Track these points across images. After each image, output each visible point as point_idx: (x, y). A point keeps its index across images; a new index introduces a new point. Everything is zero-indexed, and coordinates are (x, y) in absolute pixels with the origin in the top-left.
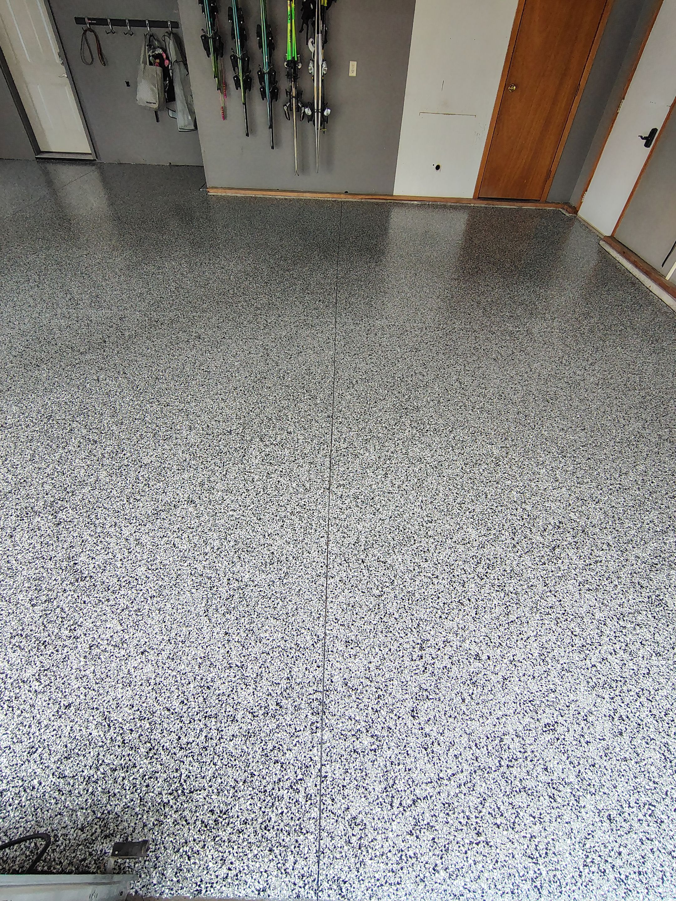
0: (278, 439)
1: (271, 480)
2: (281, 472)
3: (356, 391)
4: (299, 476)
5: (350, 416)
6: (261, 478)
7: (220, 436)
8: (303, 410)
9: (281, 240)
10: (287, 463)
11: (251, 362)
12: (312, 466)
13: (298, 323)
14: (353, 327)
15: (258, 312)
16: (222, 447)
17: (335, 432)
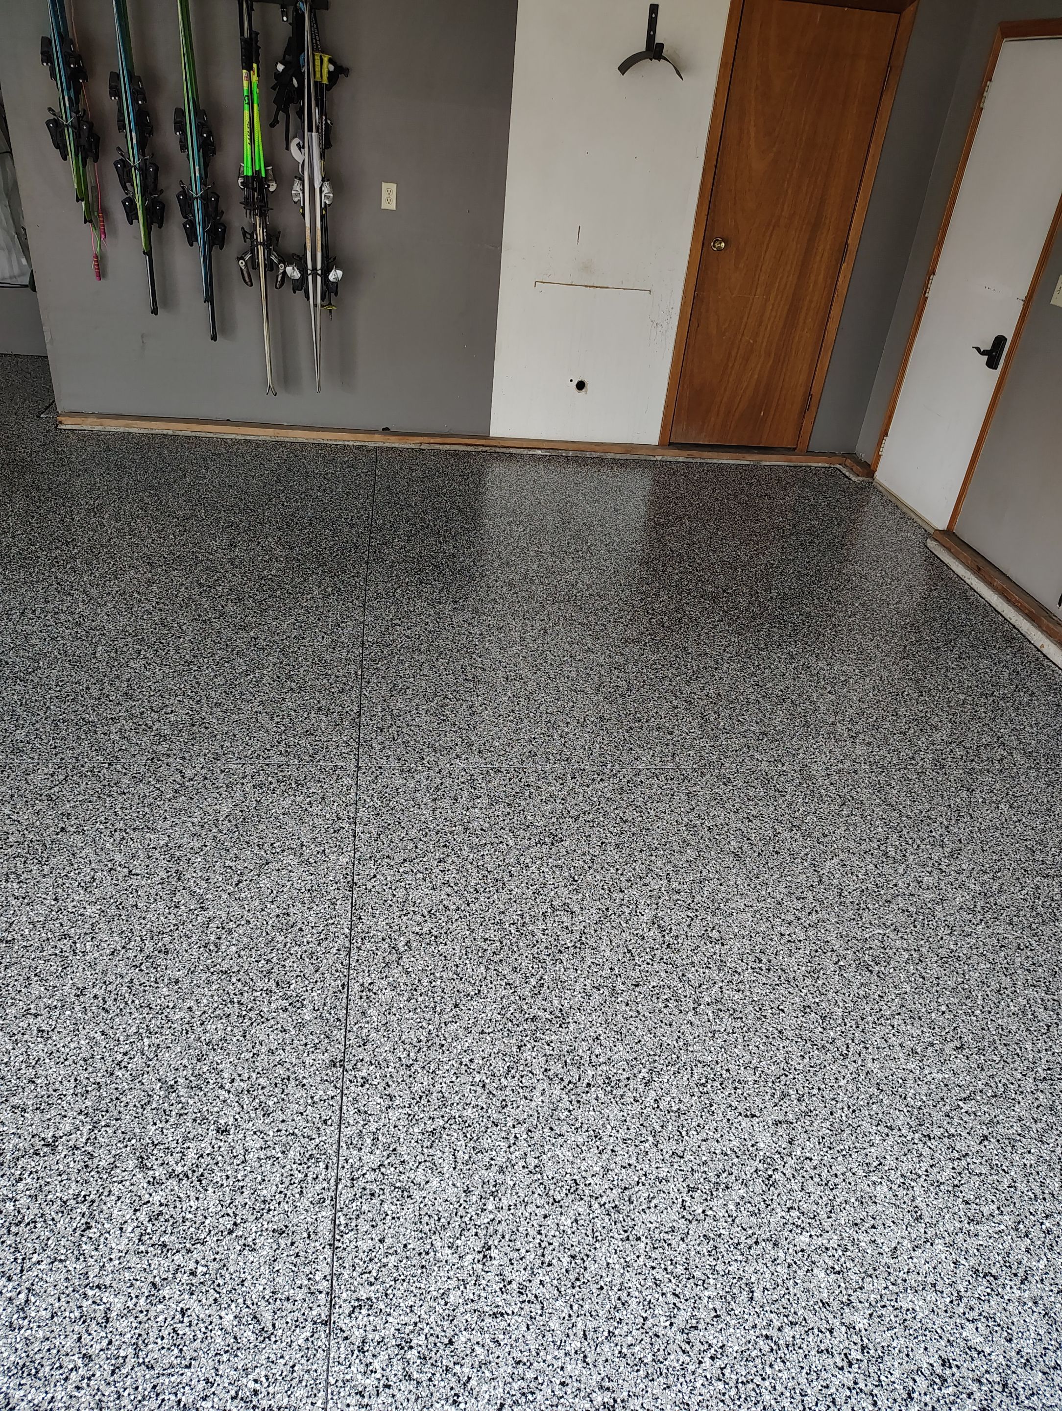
0: (191, 1155)
1: (160, 1307)
2: (193, 1273)
3: (408, 973)
4: (242, 1283)
5: (390, 1057)
6: (130, 1304)
7: (21, 1163)
8: (264, 1049)
9: (232, 545)
10: (211, 1241)
11: (132, 901)
12: (282, 1242)
13: (262, 777)
14: (398, 781)
15: (162, 748)
16: (24, 1201)
17: (350, 1115)
